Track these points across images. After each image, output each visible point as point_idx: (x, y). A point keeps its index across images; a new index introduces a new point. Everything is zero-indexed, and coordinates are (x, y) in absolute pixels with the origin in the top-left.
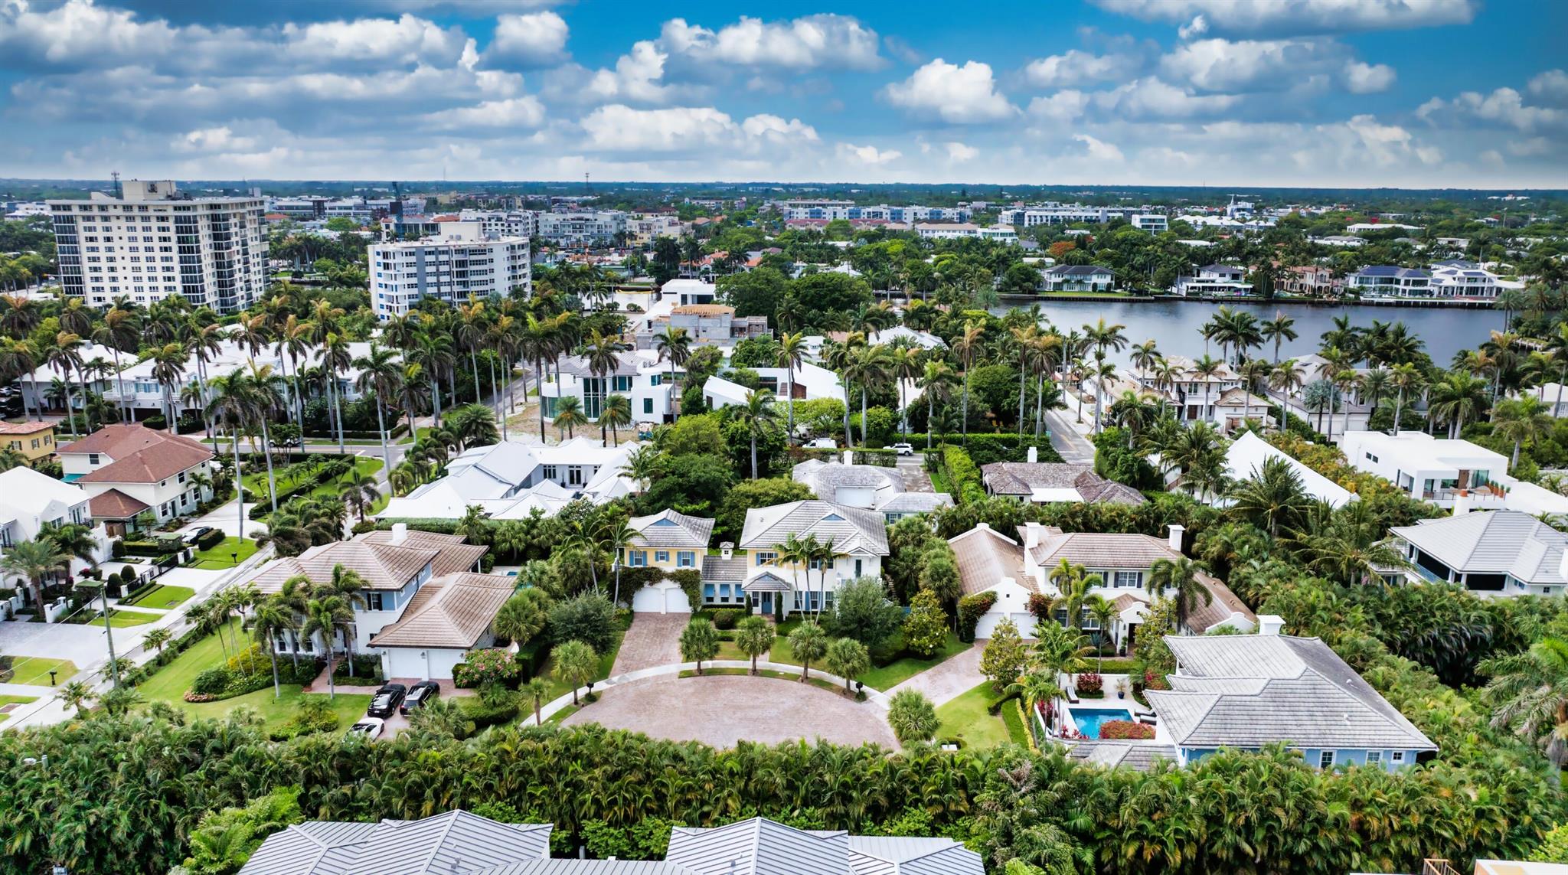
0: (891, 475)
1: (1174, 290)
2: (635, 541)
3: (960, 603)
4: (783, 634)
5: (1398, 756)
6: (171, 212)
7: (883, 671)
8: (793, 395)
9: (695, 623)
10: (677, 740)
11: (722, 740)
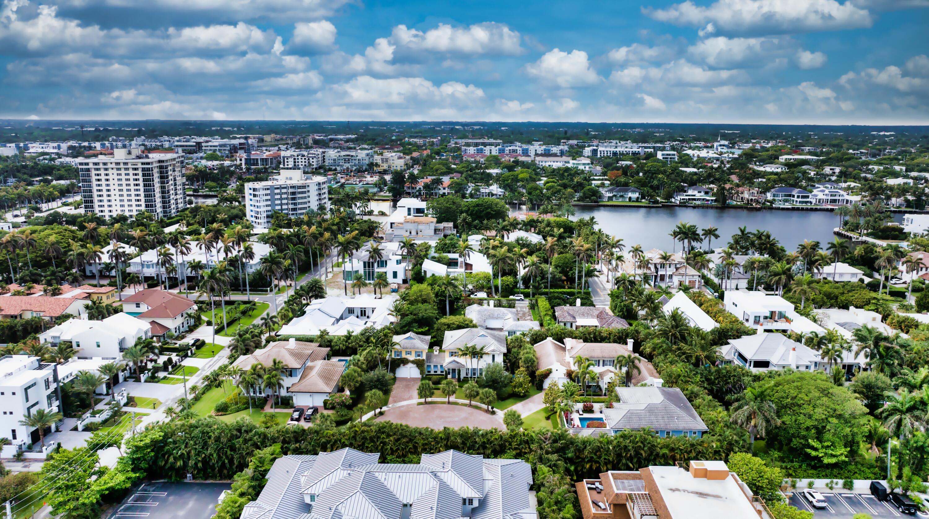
0: (511, 312)
1: (673, 200)
2: (397, 347)
3: (538, 373)
4: (461, 387)
5: (695, 433)
6: (140, 166)
7: (503, 402)
8: (466, 269)
9: (423, 382)
10: (420, 427)
11: (438, 427)
